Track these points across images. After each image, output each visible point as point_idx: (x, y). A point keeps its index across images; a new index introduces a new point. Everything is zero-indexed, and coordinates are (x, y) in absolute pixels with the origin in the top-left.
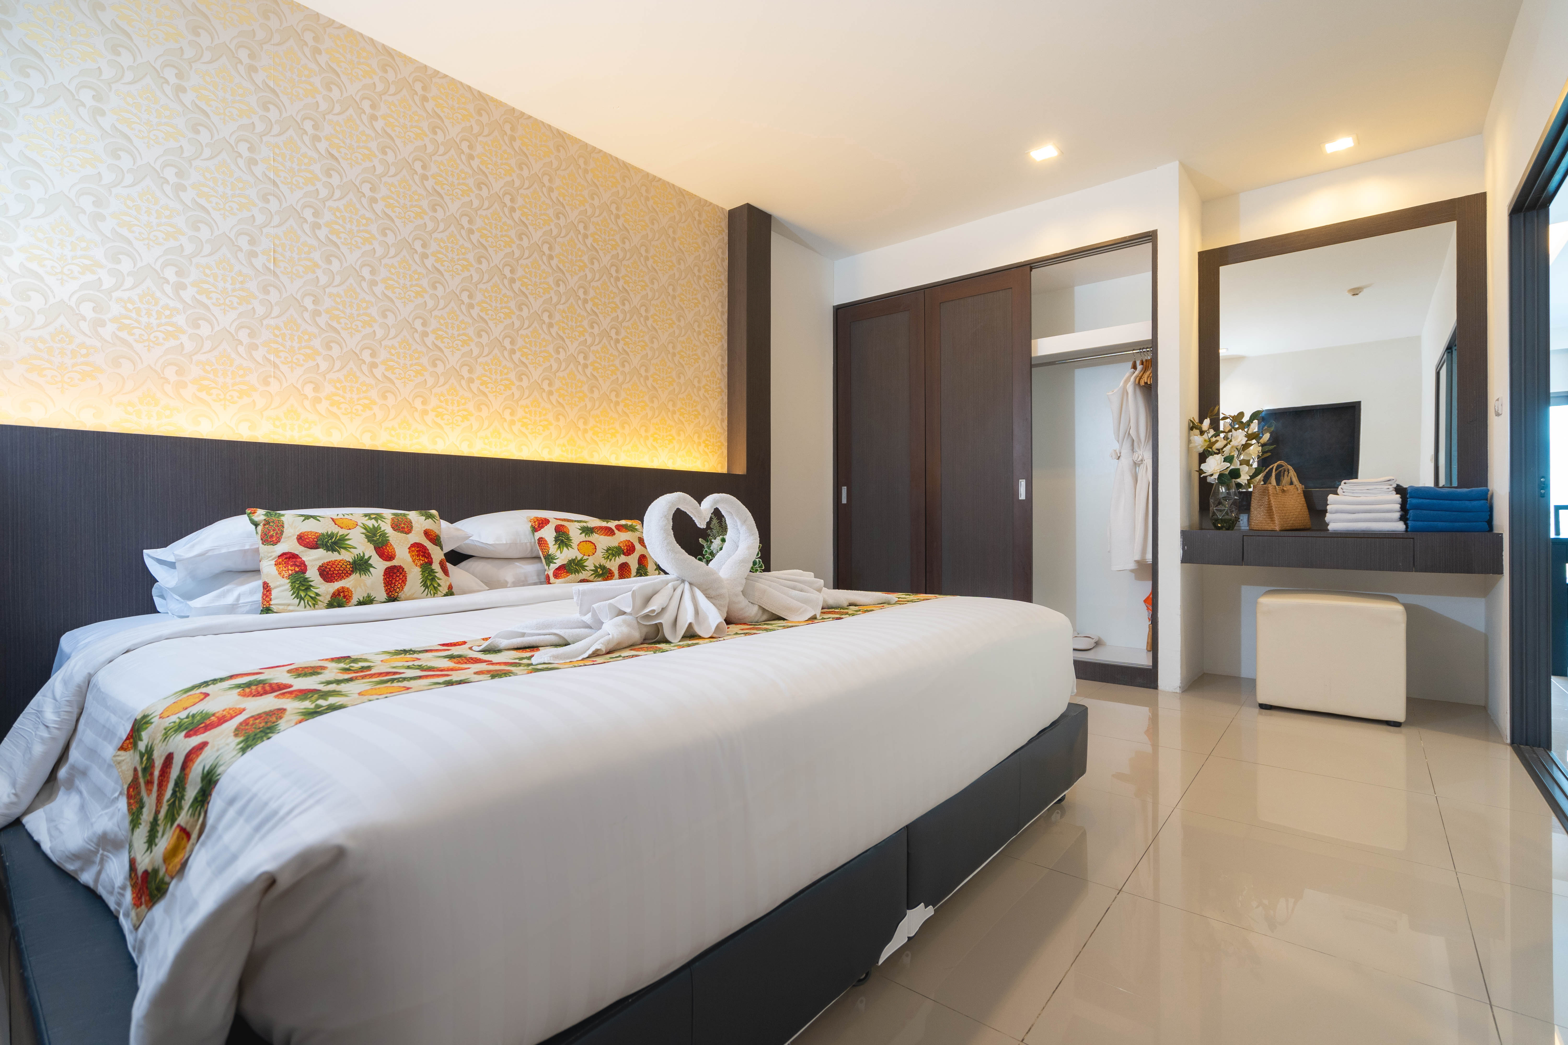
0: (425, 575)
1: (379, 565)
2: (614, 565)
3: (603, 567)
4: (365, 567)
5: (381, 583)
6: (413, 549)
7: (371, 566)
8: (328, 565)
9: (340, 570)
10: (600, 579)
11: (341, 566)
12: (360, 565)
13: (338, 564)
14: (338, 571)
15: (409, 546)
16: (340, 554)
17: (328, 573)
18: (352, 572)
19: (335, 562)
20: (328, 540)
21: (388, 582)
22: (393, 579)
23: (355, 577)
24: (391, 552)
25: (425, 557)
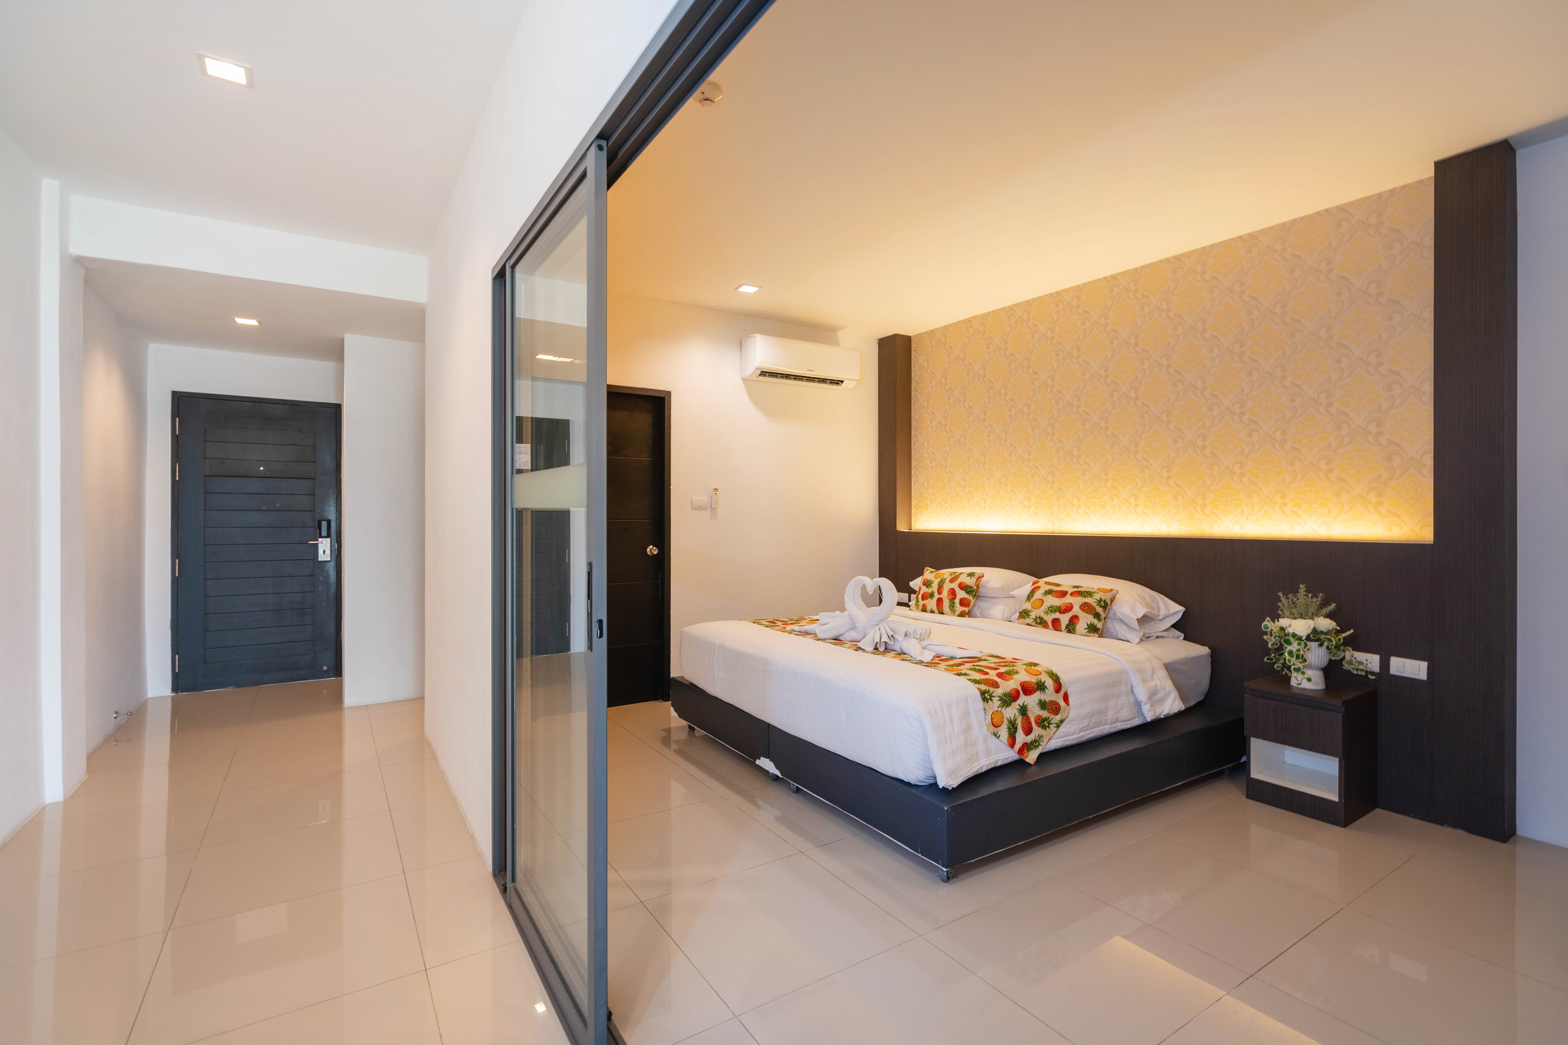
2: (1049, 618)
3: (1041, 618)
10: (1040, 626)
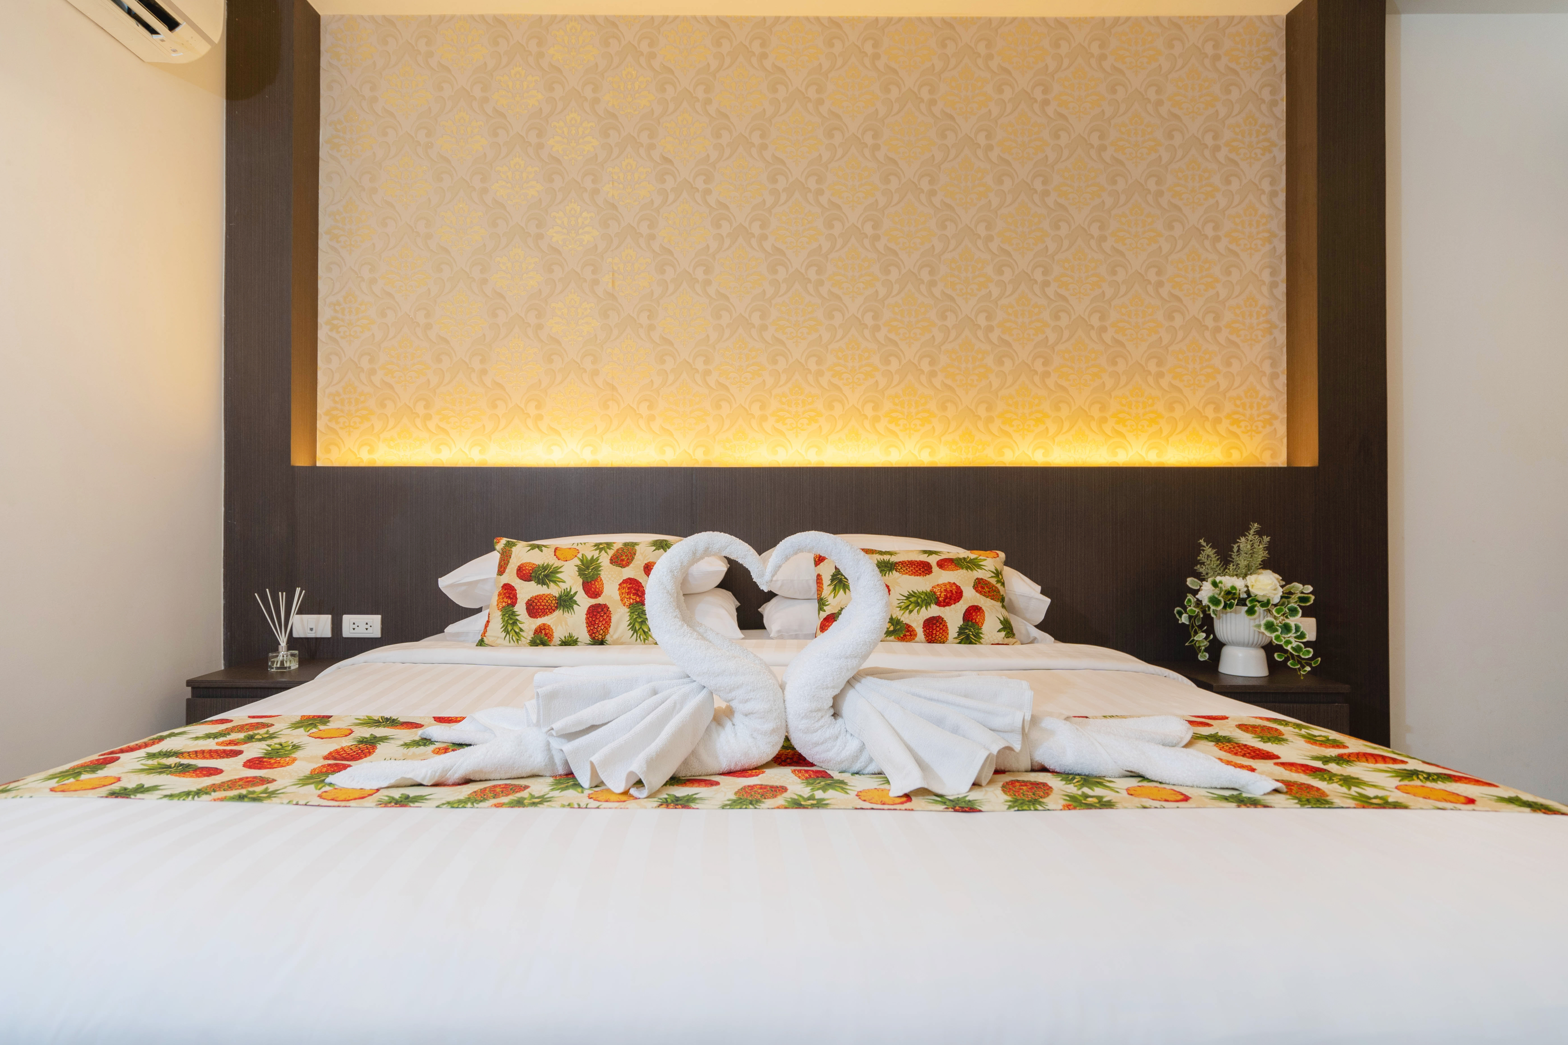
0: (633, 616)
1: (584, 602)
2: (916, 619)
4: (570, 604)
5: (583, 623)
6: (625, 585)
7: (575, 603)
8: (536, 599)
9: (545, 605)
11: (547, 602)
12: (565, 601)
13: (545, 599)
14: (543, 606)
15: (621, 581)
16: (548, 588)
17: (535, 608)
18: (557, 607)
19: (542, 596)
20: (542, 573)
21: (591, 622)
22: (597, 619)
23: (558, 613)
24: (599, 589)
25: (638, 595)
